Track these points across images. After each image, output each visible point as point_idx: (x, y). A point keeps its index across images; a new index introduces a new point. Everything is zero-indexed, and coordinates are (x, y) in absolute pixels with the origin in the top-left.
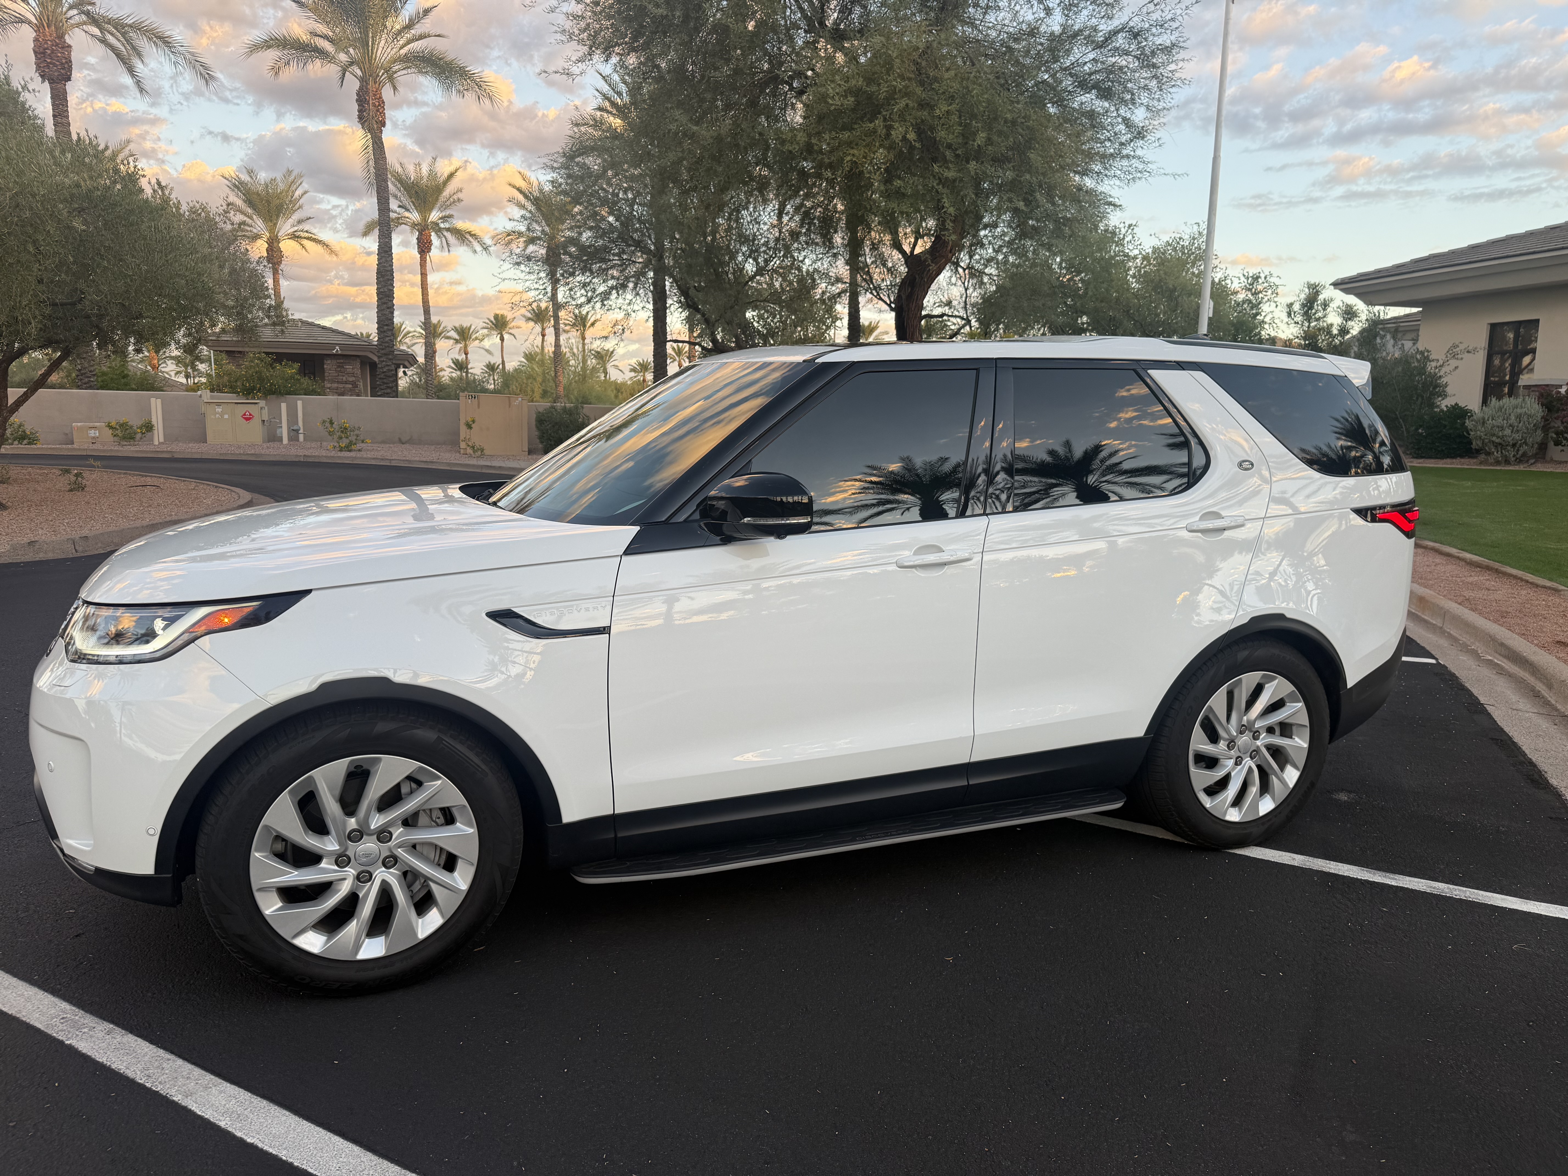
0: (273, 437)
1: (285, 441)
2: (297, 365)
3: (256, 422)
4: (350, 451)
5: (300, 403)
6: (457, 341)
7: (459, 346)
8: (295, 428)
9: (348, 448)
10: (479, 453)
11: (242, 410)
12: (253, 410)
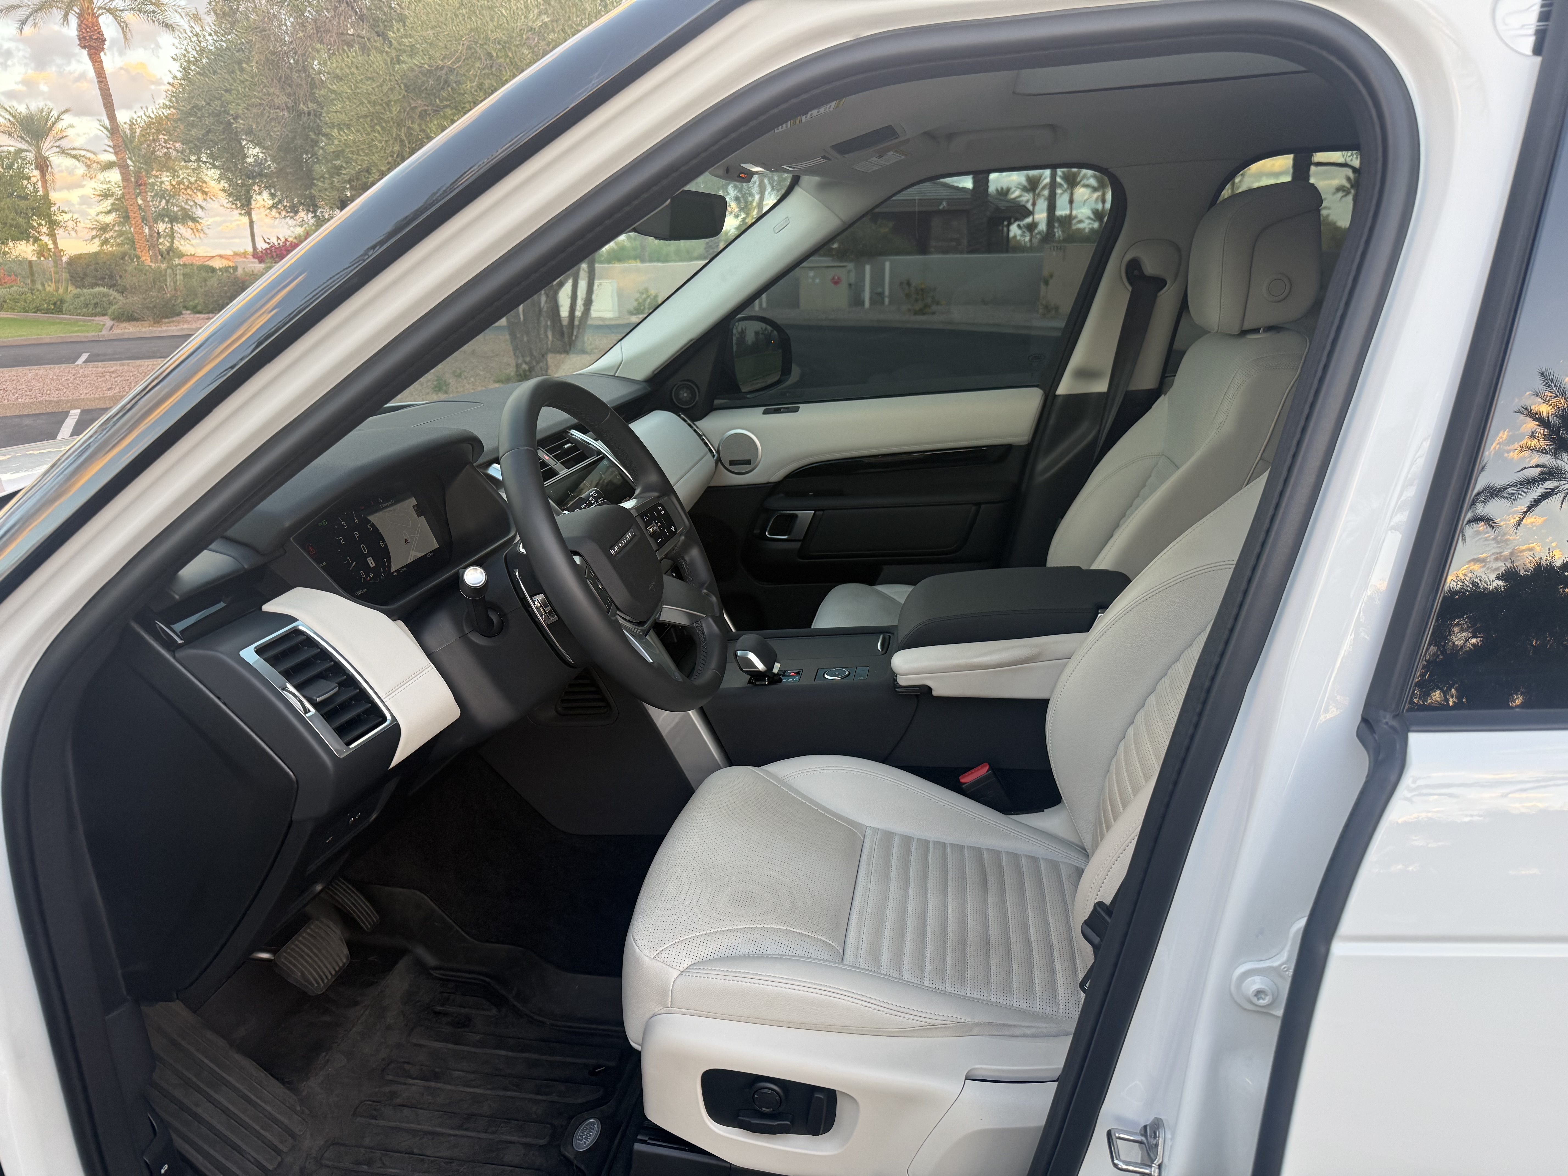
0: (858, 301)
1: (867, 304)
2: (891, 224)
3: (844, 285)
4: (924, 314)
5: (887, 265)
6: (1095, 189)
7: (1096, 195)
8: (879, 290)
9: (921, 312)
10: (1053, 312)
11: (831, 273)
12: (841, 273)
